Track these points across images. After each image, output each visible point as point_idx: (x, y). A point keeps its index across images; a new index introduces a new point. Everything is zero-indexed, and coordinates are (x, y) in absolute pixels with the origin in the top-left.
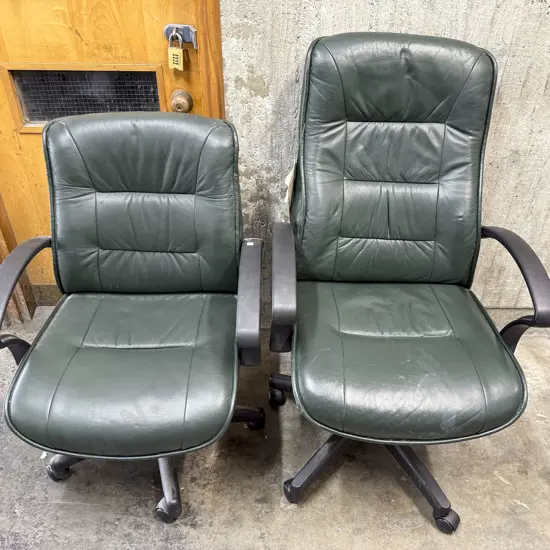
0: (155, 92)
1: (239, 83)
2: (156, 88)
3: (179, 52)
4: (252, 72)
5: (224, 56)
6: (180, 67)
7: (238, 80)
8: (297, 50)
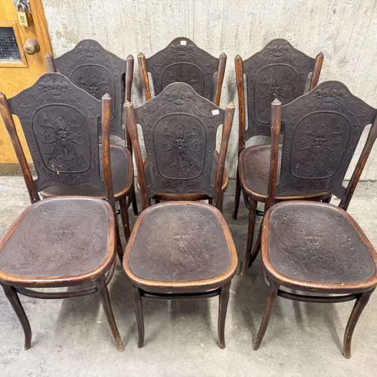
0: (15, 40)
1: (59, 35)
2: (15, 37)
3: (24, 14)
4: (65, 28)
5: (47, 18)
6: (26, 25)
7: (58, 33)
8: (91, 15)
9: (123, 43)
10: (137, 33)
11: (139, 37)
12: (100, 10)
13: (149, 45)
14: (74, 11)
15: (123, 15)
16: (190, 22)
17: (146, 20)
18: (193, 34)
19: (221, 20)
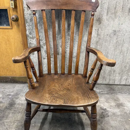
0: (8, 16)
6: (13, 7)
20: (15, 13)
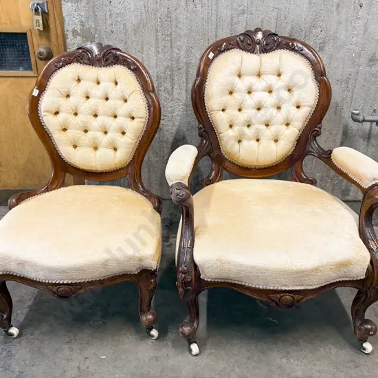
0: (27, 48)
1: (75, 33)
3: (40, 18)
4: (83, 26)
6: (41, 28)
7: (74, 31)
8: (110, 11)
9: (142, 42)
10: (157, 31)
11: (160, 34)
12: (120, 6)
13: (169, 44)
14: (93, 7)
15: (143, 11)
16: (213, 18)
17: (167, 16)
18: (216, 31)
19: (245, 15)
20: (44, 42)
